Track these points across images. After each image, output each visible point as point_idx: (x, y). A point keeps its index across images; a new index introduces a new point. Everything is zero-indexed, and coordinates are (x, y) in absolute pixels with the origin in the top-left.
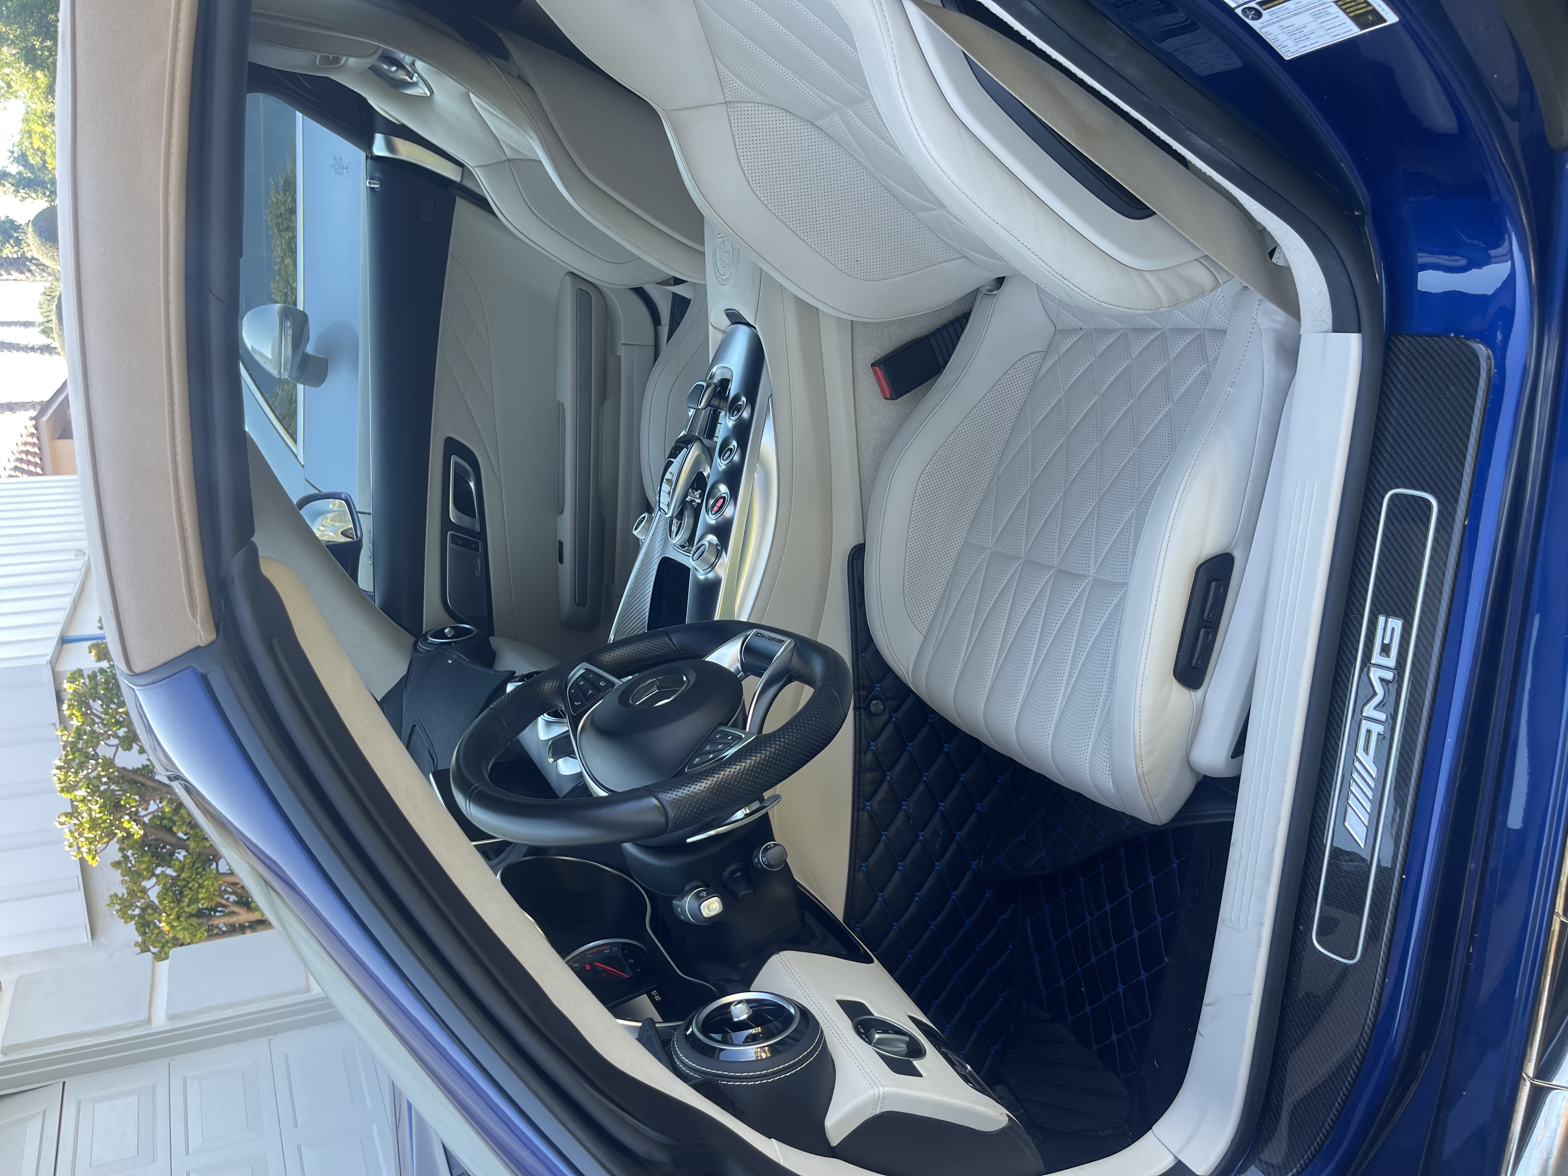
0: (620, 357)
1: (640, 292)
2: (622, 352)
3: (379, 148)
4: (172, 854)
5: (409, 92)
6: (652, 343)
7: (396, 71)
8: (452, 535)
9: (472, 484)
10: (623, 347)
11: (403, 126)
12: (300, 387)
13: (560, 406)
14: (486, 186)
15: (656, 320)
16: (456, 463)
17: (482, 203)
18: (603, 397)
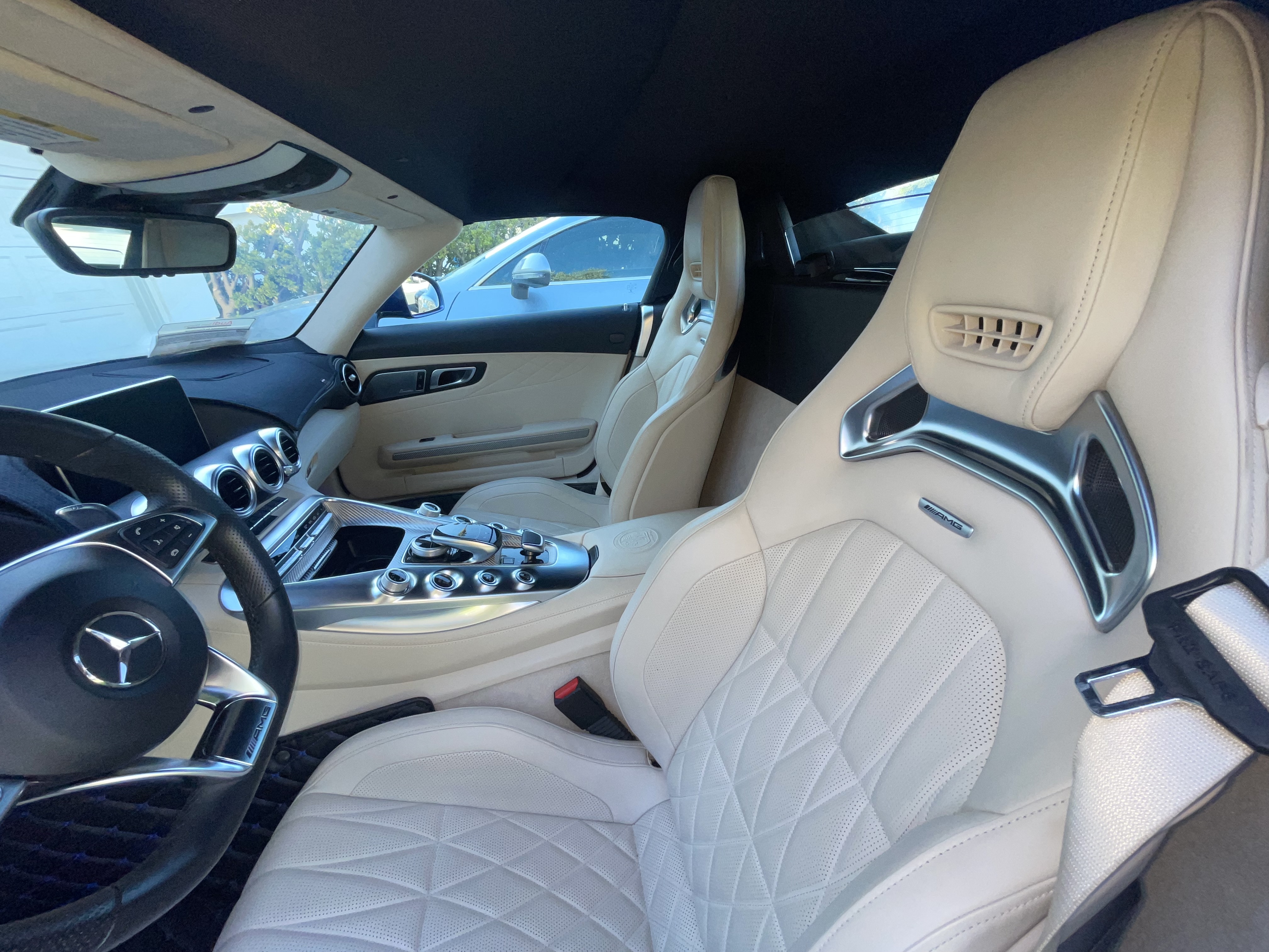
0: (555, 458)
1: (594, 464)
2: (559, 459)
3: (645, 309)
4: (262, 251)
5: (682, 320)
6: (566, 475)
7: (691, 312)
8: (424, 373)
9: (460, 381)
10: (561, 459)
11: (661, 320)
12: (510, 286)
13: (519, 427)
14: (636, 371)
15: (580, 475)
16: (471, 371)
17: (627, 370)
18: (529, 451)
